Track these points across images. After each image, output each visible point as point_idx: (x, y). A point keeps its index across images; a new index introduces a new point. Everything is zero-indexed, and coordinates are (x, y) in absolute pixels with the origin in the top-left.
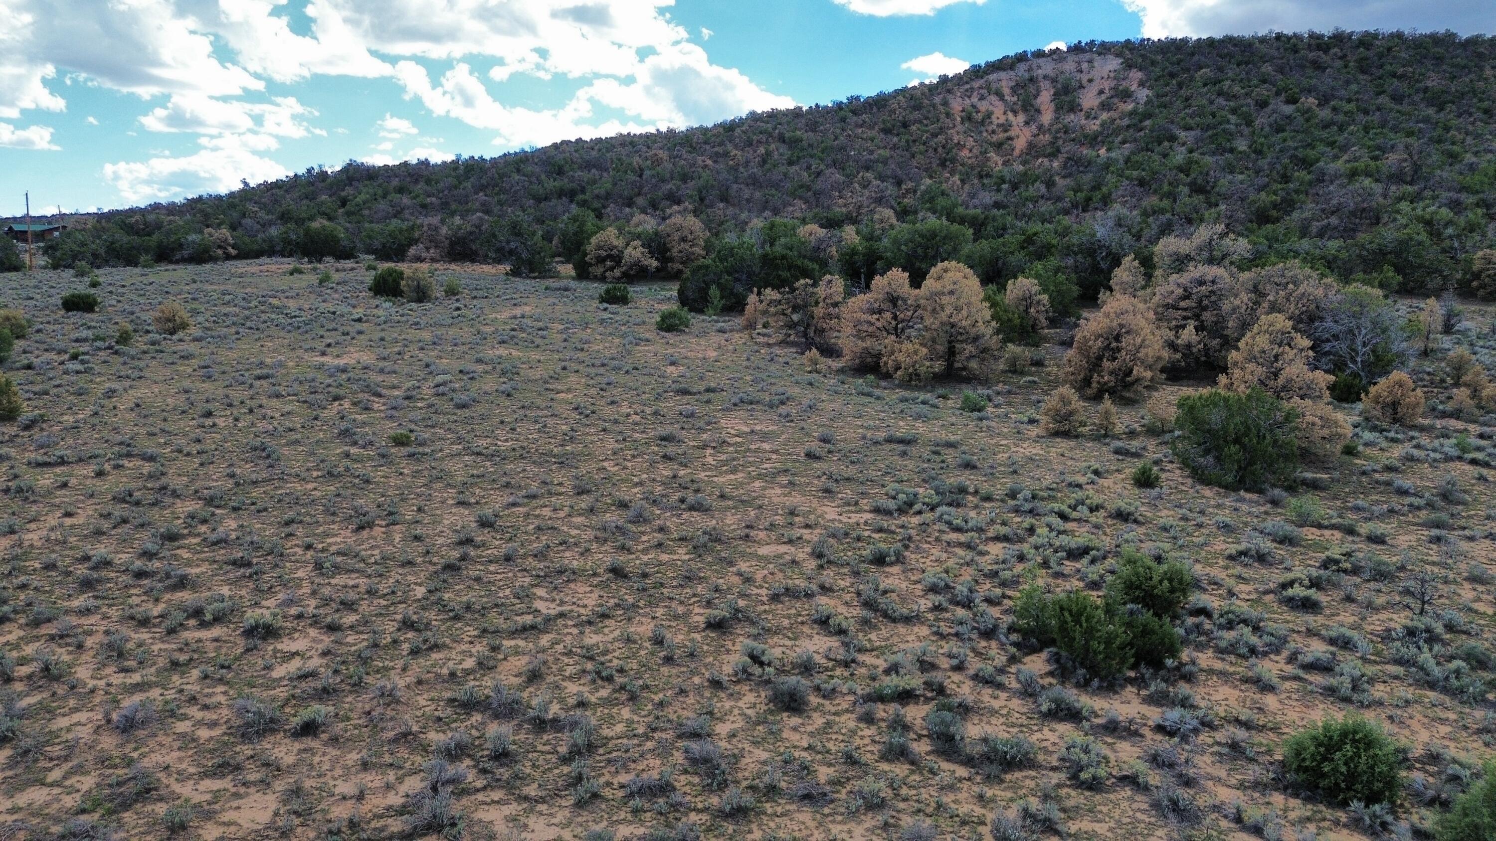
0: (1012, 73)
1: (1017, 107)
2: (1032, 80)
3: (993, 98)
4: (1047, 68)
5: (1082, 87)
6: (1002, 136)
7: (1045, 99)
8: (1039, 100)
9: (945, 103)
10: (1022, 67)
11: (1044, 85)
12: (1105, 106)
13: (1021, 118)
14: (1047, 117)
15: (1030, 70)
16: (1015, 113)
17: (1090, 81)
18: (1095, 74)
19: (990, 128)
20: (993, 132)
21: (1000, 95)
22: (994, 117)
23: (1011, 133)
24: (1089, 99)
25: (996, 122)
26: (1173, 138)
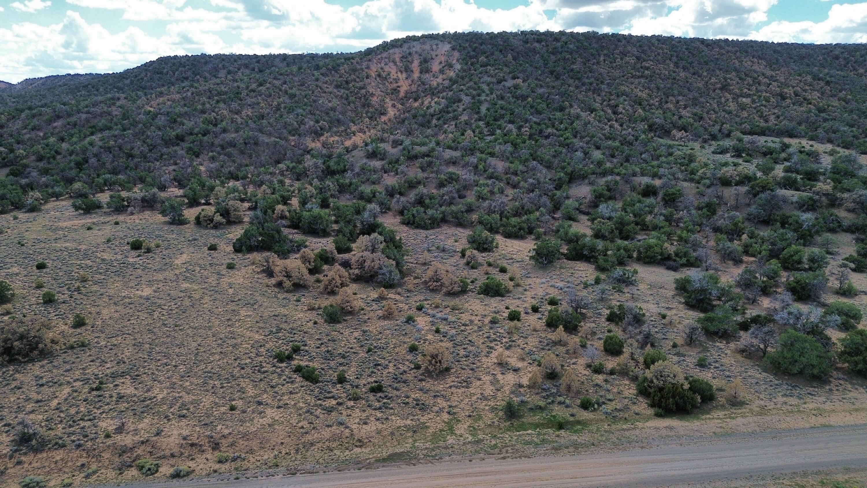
0: (401, 49)
1: (403, 69)
2: (410, 54)
3: (391, 64)
4: (417, 47)
5: (432, 59)
6: (395, 85)
7: (415, 66)
8: (413, 65)
9: (368, 68)
10: (406, 46)
11: (416, 57)
12: (442, 72)
13: (404, 75)
14: (416, 75)
15: (409, 48)
16: (401, 72)
17: (437, 56)
18: (439, 52)
19: (389, 81)
20: (391, 83)
21: (395, 64)
22: (391, 76)
23: (399, 84)
24: (436, 67)
25: (392, 77)
26: (460, 101)
